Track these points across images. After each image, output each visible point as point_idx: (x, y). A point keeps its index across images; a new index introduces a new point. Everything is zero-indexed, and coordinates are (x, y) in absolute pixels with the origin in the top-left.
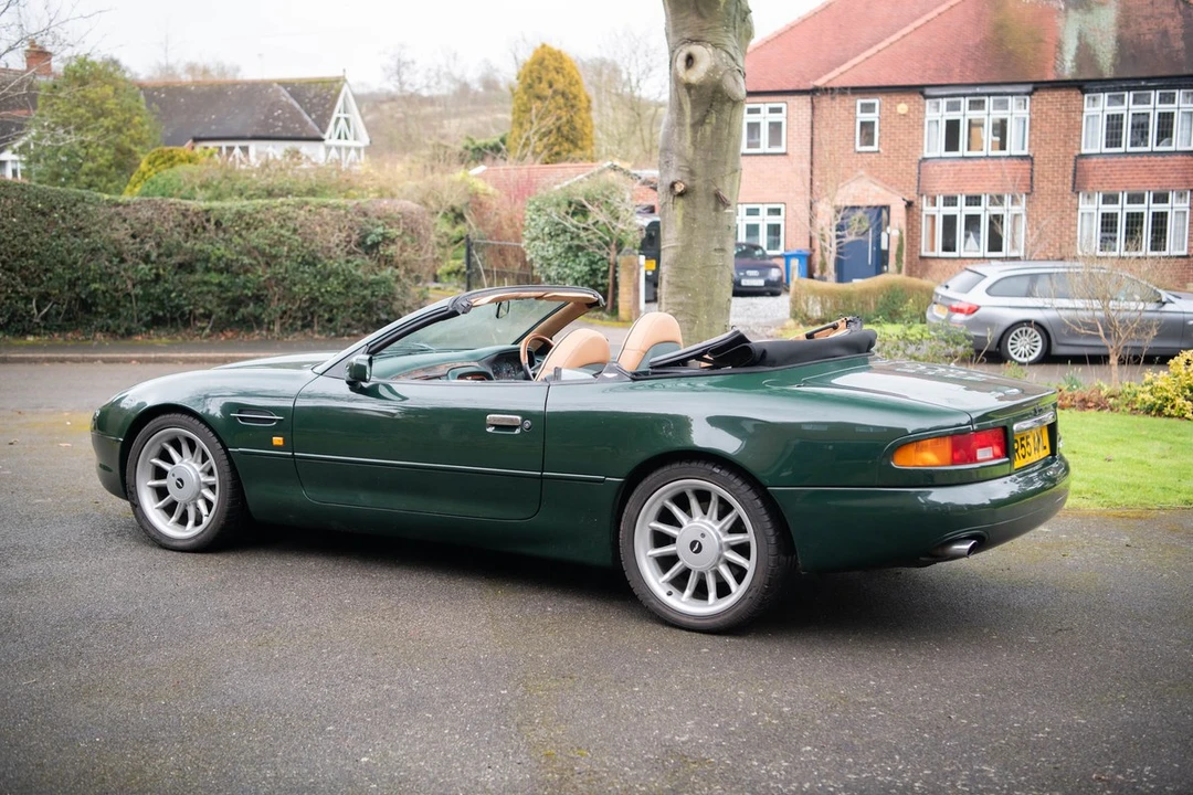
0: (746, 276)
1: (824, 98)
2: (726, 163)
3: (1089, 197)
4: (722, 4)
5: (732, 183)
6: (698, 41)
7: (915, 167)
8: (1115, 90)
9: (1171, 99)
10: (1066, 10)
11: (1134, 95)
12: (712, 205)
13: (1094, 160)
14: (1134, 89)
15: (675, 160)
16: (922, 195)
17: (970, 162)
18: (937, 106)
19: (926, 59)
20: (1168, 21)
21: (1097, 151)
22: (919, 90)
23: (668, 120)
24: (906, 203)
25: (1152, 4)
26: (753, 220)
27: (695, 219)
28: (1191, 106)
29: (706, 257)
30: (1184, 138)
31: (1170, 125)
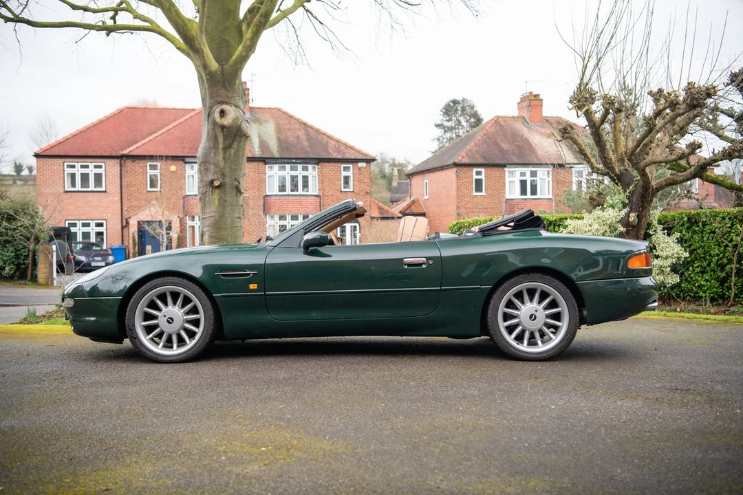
0: (94, 261)
1: (128, 161)
3: (272, 217)
4: (237, 85)
6: (226, 103)
7: (181, 201)
8: (281, 163)
9: (307, 170)
11: (291, 166)
12: (234, 193)
13: (274, 198)
14: (290, 163)
15: (212, 168)
16: (186, 216)
18: (192, 168)
19: (183, 143)
20: (298, 132)
21: (275, 193)
22: (182, 159)
23: (206, 146)
24: (179, 219)
25: (289, 123)
26: (86, 229)
27: (226, 201)
28: (316, 173)
29: (233, 221)
30: (313, 189)
31: (307, 182)
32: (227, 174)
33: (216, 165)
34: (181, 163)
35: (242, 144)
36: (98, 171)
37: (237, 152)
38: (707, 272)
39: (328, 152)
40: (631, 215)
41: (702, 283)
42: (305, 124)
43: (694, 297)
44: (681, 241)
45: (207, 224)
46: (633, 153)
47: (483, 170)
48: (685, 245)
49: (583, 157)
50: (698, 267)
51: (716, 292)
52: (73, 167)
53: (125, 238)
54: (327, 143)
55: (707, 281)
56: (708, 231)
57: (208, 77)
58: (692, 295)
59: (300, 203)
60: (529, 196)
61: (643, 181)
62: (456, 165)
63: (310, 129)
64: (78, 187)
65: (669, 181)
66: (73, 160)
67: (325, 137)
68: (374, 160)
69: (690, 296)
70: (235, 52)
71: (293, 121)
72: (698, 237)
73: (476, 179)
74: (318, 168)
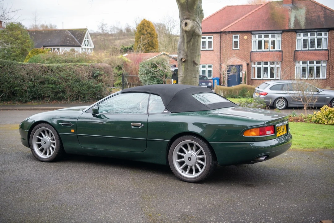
0: (202, 85)
1: (224, 34)
2: (196, 53)
3: (298, 62)
4: (195, 8)
5: (198, 58)
6: (188, 19)
7: (249, 54)
8: (305, 32)
9: (321, 35)
10: (291, 10)
11: (311, 34)
12: (192, 65)
13: (300, 52)
14: (311, 32)
15: (182, 52)
16: (251, 62)
17: (265, 52)
18: (255, 37)
19: (252, 23)
21: (300, 49)
22: (250, 32)
23: (180, 41)
24: (247, 64)
25: (315, 8)
26: (204, 69)
27: (188, 69)
28: (326, 37)
29: (191, 79)
30: (324, 46)
31: (321, 42)
32: (189, 55)
33: (184, 51)
34: (250, 34)
36: (210, 40)
37: (194, 44)
42: (324, 7)
57: (180, 6)
59: (315, 54)
63: (327, 11)
71: (318, 6)
74: (328, 34)
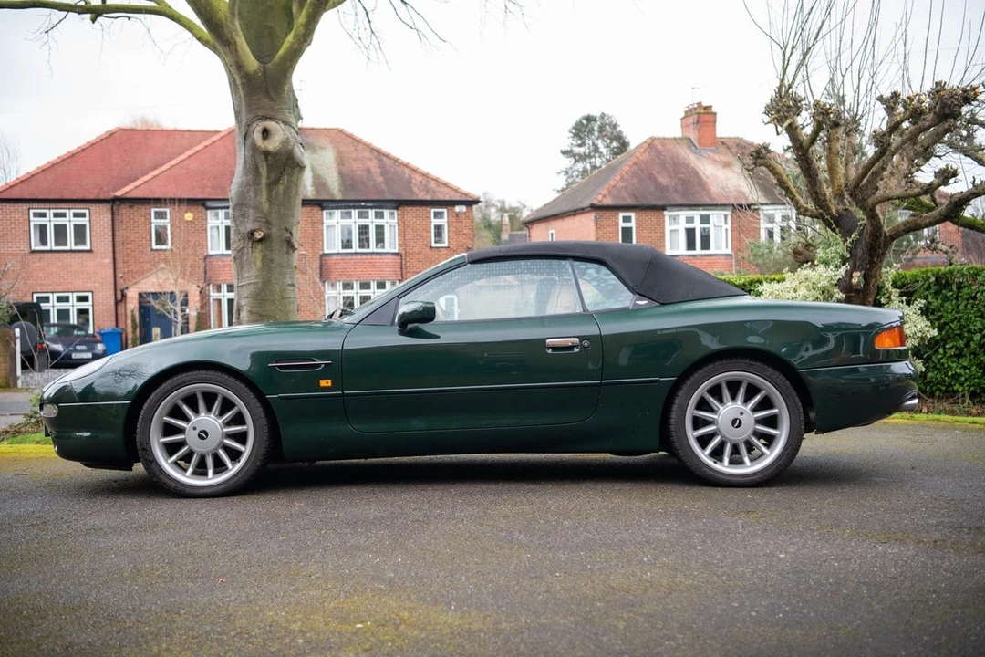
1: (123, 206)
2: (293, 216)
3: (332, 285)
6: (270, 118)
7: (201, 262)
8: (345, 208)
9: (382, 217)
11: (359, 212)
12: (284, 249)
13: (335, 257)
14: (358, 207)
15: (251, 213)
16: (209, 284)
18: (217, 215)
19: (202, 179)
20: (368, 162)
21: (336, 251)
22: (201, 203)
23: (243, 181)
24: (199, 289)
25: (356, 150)
26: (63, 306)
27: (272, 260)
28: (394, 222)
29: (283, 291)
30: (391, 244)
31: (383, 234)
32: (274, 222)
33: (257, 209)
34: (200, 208)
35: (294, 179)
36: (80, 221)
37: (287, 189)
38: (965, 356)
39: (412, 192)
40: (854, 274)
41: (958, 371)
42: (378, 151)
43: (946, 391)
44: (925, 312)
45: (246, 295)
46: (857, 186)
47: (632, 215)
48: (931, 317)
49: (784, 192)
50: (951, 348)
51: (979, 384)
52: (43, 215)
53: (120, 318)
54: (411, 178)
55: (965, 368)
56: (966, 297)
57: (244, 81)
58: (944, 388)
59: (373, 265)
60: (698, 250)
61: (872, 225)
62: (594, 208)
63: (385, 158)
64: (51, 245)
65: (908, 225)
66: (42, 205)
67: (407, 170)
68: (477, 202)
69: (941, 390)
70: (283, 43)
71: (360, 147)
72: (951, 305)
73: (623, 228)
74: (398, 215)
